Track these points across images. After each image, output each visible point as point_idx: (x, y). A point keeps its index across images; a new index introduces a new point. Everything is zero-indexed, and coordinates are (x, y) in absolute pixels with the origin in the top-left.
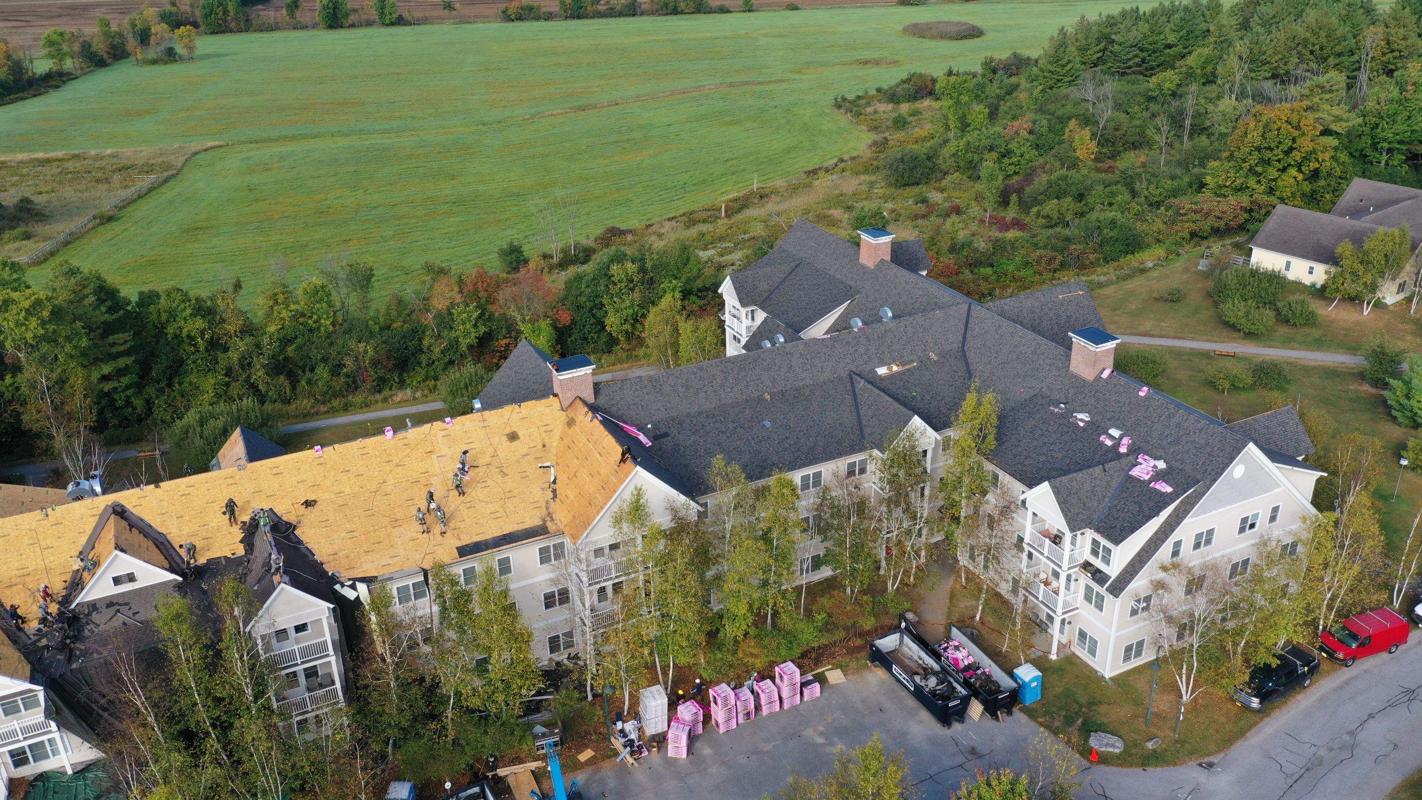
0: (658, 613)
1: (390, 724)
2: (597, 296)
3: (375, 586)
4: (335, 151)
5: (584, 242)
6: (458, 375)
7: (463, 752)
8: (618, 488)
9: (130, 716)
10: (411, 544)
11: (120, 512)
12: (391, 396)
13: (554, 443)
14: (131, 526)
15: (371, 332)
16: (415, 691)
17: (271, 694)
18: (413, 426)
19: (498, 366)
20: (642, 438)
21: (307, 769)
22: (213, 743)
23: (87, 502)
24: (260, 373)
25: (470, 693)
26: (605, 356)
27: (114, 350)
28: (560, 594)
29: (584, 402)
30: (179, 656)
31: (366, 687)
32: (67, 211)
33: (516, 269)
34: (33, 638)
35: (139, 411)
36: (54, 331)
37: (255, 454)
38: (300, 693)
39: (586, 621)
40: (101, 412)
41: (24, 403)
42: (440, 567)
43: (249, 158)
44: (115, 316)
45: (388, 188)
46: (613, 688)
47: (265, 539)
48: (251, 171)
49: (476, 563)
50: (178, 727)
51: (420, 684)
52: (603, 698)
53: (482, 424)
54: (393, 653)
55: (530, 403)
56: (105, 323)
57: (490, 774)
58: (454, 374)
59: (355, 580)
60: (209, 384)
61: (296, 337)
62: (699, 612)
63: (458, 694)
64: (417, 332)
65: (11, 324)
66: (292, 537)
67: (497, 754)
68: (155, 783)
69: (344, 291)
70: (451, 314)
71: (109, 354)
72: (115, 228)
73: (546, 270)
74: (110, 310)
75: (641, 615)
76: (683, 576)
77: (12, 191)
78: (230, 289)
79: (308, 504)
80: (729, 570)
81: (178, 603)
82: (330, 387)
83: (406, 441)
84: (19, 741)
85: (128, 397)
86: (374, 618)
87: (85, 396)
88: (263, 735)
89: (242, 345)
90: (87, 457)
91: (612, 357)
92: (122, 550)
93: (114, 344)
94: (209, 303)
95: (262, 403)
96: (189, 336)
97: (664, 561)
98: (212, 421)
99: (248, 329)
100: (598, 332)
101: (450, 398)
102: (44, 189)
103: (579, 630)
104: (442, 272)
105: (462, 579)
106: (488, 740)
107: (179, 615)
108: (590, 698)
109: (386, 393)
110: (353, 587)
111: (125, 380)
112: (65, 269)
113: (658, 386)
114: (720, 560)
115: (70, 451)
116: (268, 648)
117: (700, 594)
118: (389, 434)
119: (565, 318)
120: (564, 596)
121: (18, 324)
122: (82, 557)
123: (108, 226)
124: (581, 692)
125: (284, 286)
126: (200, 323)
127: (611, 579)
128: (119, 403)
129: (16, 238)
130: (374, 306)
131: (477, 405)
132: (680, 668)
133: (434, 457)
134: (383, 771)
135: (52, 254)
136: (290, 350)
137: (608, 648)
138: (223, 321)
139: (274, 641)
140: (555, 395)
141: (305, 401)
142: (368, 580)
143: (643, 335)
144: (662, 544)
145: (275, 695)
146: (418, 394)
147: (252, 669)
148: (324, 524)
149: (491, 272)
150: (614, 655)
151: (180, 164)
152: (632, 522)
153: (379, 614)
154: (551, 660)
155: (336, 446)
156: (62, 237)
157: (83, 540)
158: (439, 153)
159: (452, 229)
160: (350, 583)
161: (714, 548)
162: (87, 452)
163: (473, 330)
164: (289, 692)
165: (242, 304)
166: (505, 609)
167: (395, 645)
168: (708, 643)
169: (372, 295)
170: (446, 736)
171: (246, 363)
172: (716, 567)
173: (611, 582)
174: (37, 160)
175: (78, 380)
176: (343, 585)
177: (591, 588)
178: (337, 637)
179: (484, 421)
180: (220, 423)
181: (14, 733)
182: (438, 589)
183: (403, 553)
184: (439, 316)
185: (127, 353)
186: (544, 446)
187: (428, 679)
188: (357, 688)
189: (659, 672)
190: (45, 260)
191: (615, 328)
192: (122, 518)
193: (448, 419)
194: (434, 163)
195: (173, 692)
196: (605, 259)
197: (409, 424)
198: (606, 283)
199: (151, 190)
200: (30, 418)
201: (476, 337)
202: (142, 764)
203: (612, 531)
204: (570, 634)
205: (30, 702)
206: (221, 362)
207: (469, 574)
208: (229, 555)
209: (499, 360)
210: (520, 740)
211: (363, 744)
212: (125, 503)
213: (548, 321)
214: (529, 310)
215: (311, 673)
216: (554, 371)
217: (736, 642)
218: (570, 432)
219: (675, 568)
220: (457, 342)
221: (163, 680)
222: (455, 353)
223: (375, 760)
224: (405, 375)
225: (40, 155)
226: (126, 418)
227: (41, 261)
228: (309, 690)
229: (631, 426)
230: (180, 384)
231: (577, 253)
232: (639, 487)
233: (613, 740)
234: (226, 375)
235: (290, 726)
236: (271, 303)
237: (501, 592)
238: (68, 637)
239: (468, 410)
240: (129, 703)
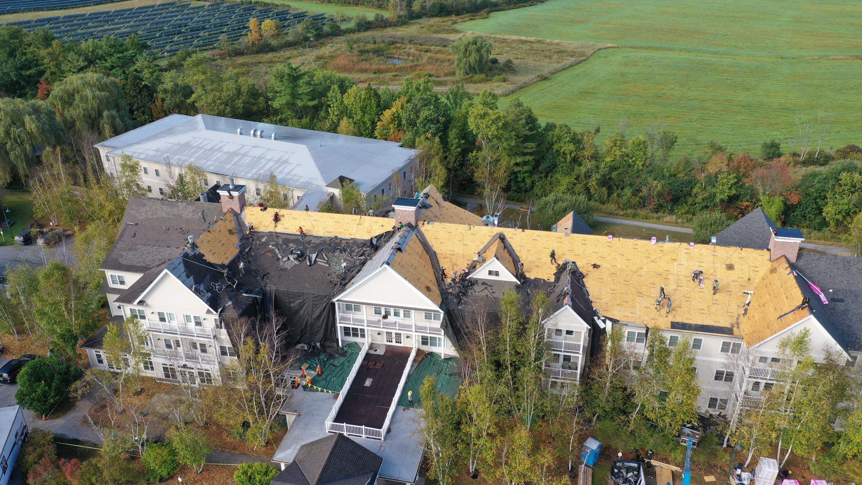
0: (792, 414)
1: (599, 405)
2: (823, 191)
3: (617, 326)
4: (679, 60)
5: (827, 151)
6: (708, 216)
7: (635, 440)
8: (792, 324)
9: (476, 343)
10: (645, 309)
11: (502, 238)
12: (663, 217)
13: (757, 280)
14: (505, 247)
15: (663, 176)
16: (619, 394)
17: (543, 361)
18: (670, 241)
19: (736, 218)
20: (822, 297)
21: (548, 409)
22: (507, 374)
23: (489, 228)
24: (594, 183)
25: (650, 409)
26: (815, 232)
27: (525, 151)
28: (727, 375)
29: (788, 261)
30: (506, 323)
31: (593, 379)
32: (526, 70)
33: (770, 158)
34: (447, 287)
35: (527, 186)
36: (501, 134)
37: (577, 229)
38: (558, 366)
39: (739, 399)
40: (510, 181)
41: (477, 167)
42: (657, 329)
43: (627, 57)
44: (532, 133)
45: (704, 89)
46: (743, 447)
47: (566, 278)
48: (626, 65)
49: (681, 336)
50: (495, 358)
51: (623, 391)
52: (733, 450)
53: (713, 253)
54: (614, 368)
55: (749, 250)
56: (526, 135)
57: (646, 460)
58: (706, 215)
59: (607, 318)
60: (565, 181)
61: (619, 168)
62: (822, 427)
63: (643, 406)
64: (691, 183)
65: (484, 126)
66: (581, 281)
67: (654, 451)
68: (476, 381)
69: (656, 147)
70: (717, 177)
71: (522, 152)
72: (547, 84)
73: (792, 164)
74: (531, 129)
75: (779, 410)
76: (820, 398)
77: (505, 55)
78: (593, 131)
79: (595, 266)
80: (858, 408)
81: (514, 295)
82: (629, 201)
83: (662, 249)
84: (427, 333)
85: (524, 177)
86: (609, 344)
87: (505, 171)
88: (533, 381)
89: (589, 165)
90: (496, 203)
91: (820, 234)
92: (497, 258)
93: (527, 148)
94: (580, 137)
95: (590, 200)
96: (563, 153)
97: (809, 383)
98: (561, 202)
99: (595, 157)
100: (816, 215)
101: (698, 229)
102: (520, 57)
103: (732, 402)
104: (720, 149)
105: (668, 342)
106: (651, 441)
107: (512, 302)
108: (725, 445)
109: (660, 214)
110: (604, 321)
111: (526, 168)
112: (516, 103)
113: (848, 265)
114: (852, 399)
115: (490, 198)
116: (549, 337)
117: (828, 415)
118: (654, 241)
119: (794, 199)
120: (729, 377)
121: (487, 127)
122: (479, 254)
123: (543, 82)
124: (720, 439)
125: (623, 137)
126: (571, 147)
127: (766, 379)
128: (519, 179)
129: (499, 81)
130: (671, 160)
131: (714, 240)
132: (795, 456)
133: (676, 263)
134: (587, 429)
135: (513, 92)
136: (614, 174)
137: (747, 421)
138: (584, 148)
139: (554, 334)
140: (769, 250)
141: (613, 206)
142: (614, 321)
143: (850, 226)
144: (811, 372)
145: (545, 363)
146: (679, 221)
147: (538, 344)
148: (600, 281)
149: (753, 156)
150: (751, 427)
151: (590, 54)
152: (794, 350)
153: (613, 342)
154: (707, 411)
155: (621, 239)
156: (519, 84)
157: (482, 247)
158: (745, 72)
159: (736, 123)
160: (603, 318)
161: (851, 390)
162: (497, 200)
163: (727, 191)
164: (553, 364)
165: (597, 141)
166: (688, 370)
167: (617, 363)
168: (822, 449)
169: (672, 153)
170: (628, 427)
171: (588, 176)
172: (848, 402)
173: (765, 381)
174: (521, 40)
175: (505, 162)
176: (599, 318)
177: (750, 379)
178: (586, 345)
179: (715, 251)
180: (564, 205)
181: (425, 328)
182: (651, 342)
183: (638, 313)
184: (709, 177)
185: (531, 154)
186: (749, 279)
187: (629, 390)
188: (588, 378)
189: (779, 452)
190: (509, 94)
191: (829, 215)
192: (503, 242)
193: (692, 244)
194: (739, 79)
195: (498, 339)
196: (839, 167)
197: (667, 239)
198: (834, 183)
199: (571, 66)
200: (478, 176)
201: (728, 196)
202: (473, 369)
203: (777, 350)
204: (725, 401)
205: (436, 318)
206: (575, 171)
207: (673, 340)
208: (546, 280)
209: (738, 214)
210: (671, 450)
211: (581, 409)
212: (506, 234)
213: (782, 198)
214: (771, 187)
215: (567, 359)
216: (773, 235)
217: (845, 457)
218: (770, 276)
219: (815, 391)
220: (715, 196)
221: (495, 332)
222: (711, 202)
223: (585, 421)
224: (675, 206)
225: (523, 38)
226: (520, 188)
227: (506, 95)
228: (563, 367)
229: (817, 286)
230: (551, 177)
231: (819, 157)
232: (808, 329)
233: (731, 478)
234: (576, 179)
235: (548, 382)
236: (612, 145)
237: (689, 359)
238: (461, 292)
239: (706, 242)
240: (477, 336)
